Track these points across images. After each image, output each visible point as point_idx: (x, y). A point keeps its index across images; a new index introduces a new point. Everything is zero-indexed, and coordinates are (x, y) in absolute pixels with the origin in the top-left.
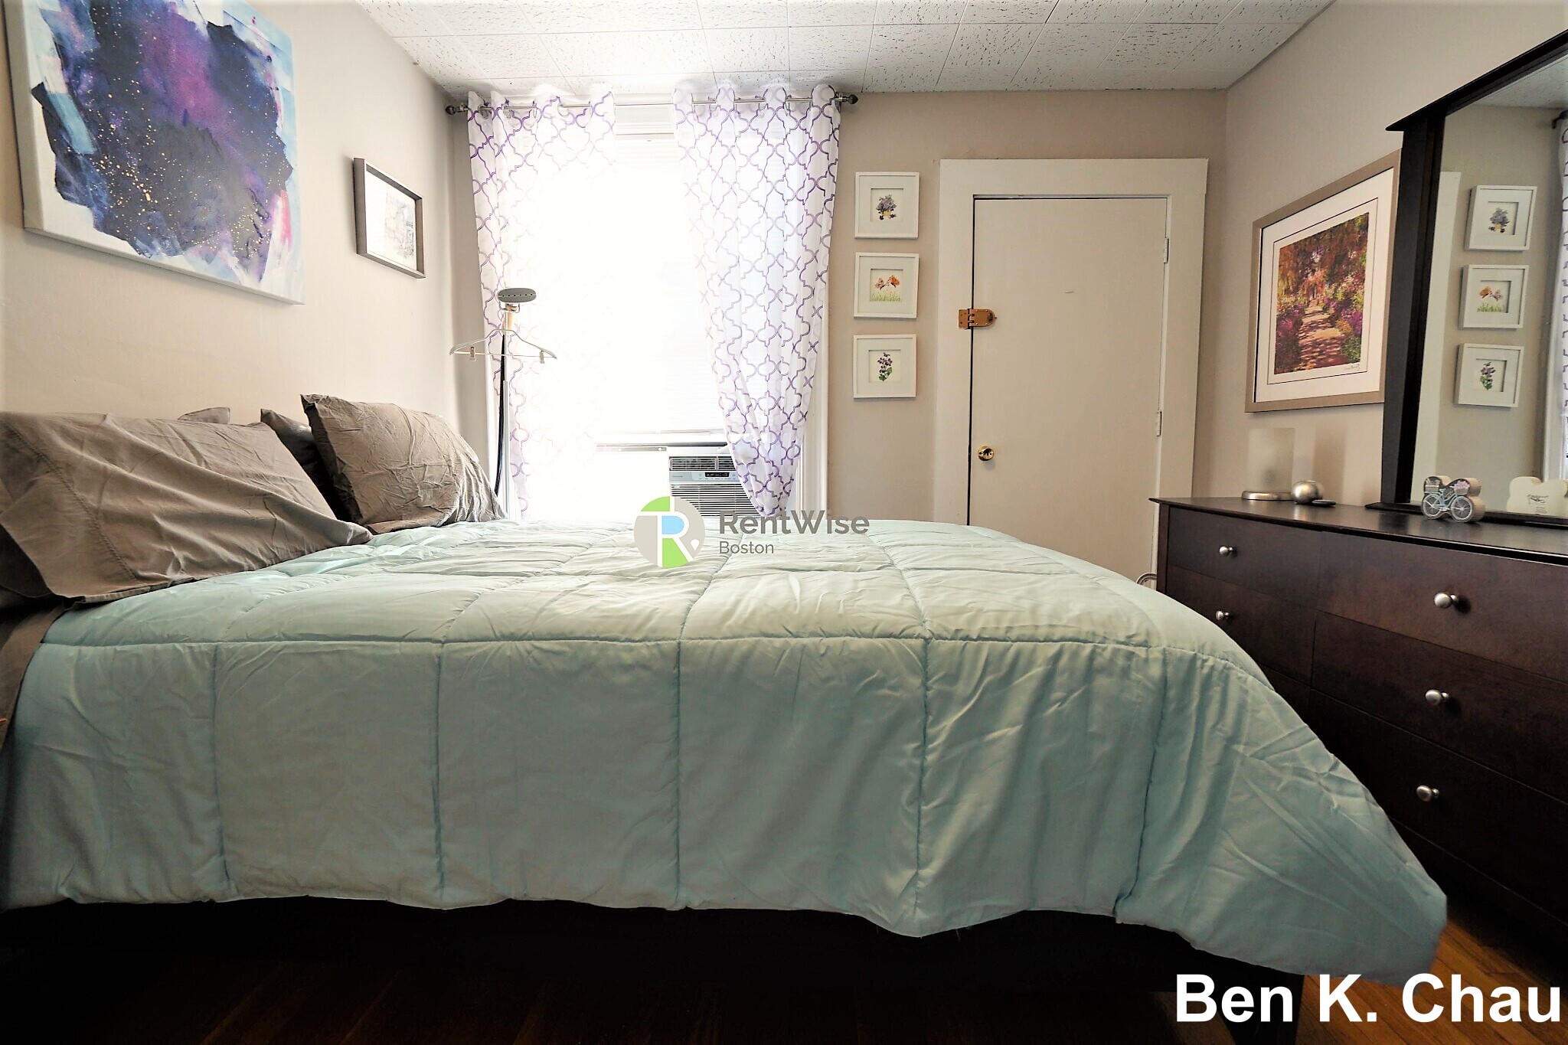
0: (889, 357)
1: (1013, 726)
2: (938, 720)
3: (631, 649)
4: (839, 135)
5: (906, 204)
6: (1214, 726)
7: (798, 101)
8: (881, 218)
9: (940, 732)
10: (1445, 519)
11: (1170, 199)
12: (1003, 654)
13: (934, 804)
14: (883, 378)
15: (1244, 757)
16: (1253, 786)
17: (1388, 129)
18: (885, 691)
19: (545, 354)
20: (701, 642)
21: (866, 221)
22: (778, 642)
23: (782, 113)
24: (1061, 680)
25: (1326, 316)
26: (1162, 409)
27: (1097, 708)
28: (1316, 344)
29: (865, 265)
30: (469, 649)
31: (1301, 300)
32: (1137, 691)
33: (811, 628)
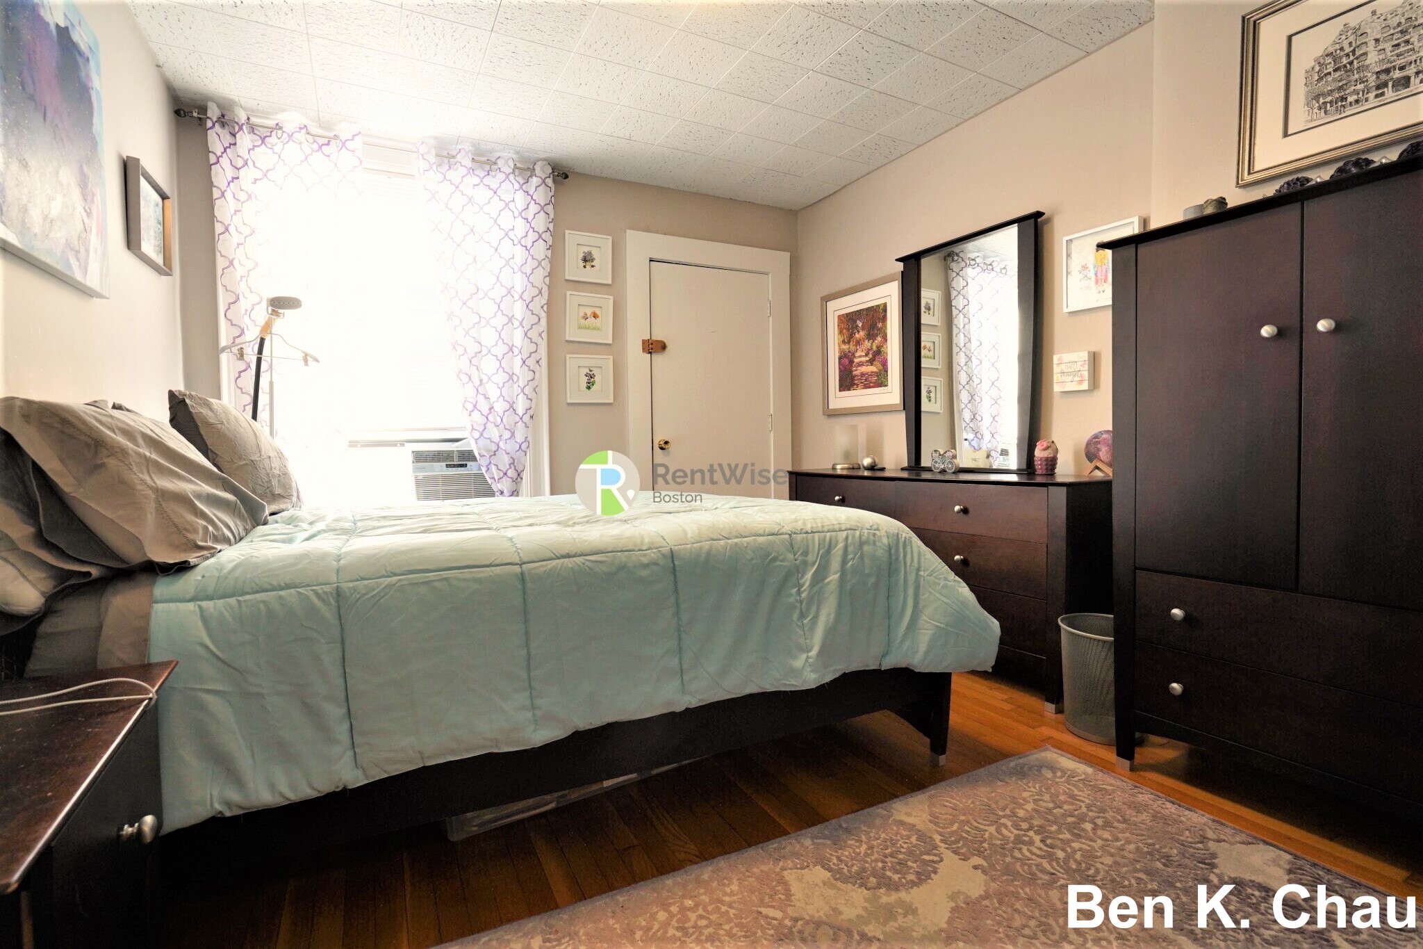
0: (593, 372)
1: (836, 574)
2: (804, 574)
3: (645, 555)
4: (556, 200)
5: (603, 257)
6: (910, 566)
7: (525, 169)
8: (585, 267)
9: (806, 581)
10: (943, 471)
11: (770, 275)
12: (824, 540)
13: (809, 619)
14: (589, 388)
15: (924, 577)
16: (930, 589)
17: (897, 260)
18: (778, 563)
19: (309, 358)
20: (682, 546)
21: (574, 269)
22: (722, 543)
23: (511, 177)
24: (850, 549)
25: (867, 359)
26: (772, 412)
27: (867, 561)
28: (863, 374)
29: (575, 301)
30: (542, 566)
31: (853, 348)
32: (881, 551)
33: (735, 534)
